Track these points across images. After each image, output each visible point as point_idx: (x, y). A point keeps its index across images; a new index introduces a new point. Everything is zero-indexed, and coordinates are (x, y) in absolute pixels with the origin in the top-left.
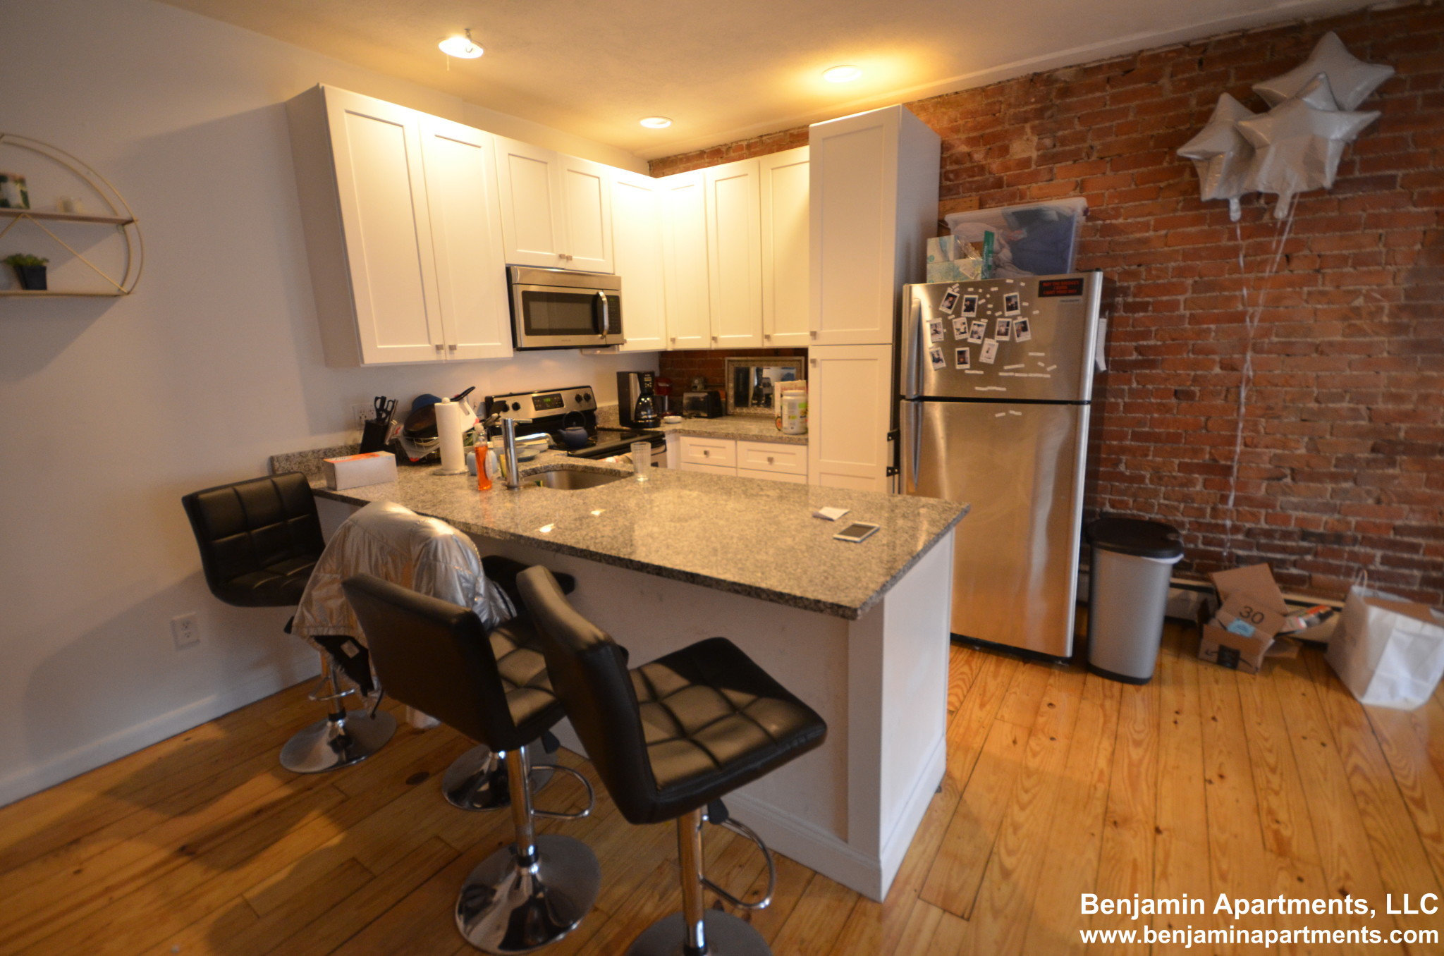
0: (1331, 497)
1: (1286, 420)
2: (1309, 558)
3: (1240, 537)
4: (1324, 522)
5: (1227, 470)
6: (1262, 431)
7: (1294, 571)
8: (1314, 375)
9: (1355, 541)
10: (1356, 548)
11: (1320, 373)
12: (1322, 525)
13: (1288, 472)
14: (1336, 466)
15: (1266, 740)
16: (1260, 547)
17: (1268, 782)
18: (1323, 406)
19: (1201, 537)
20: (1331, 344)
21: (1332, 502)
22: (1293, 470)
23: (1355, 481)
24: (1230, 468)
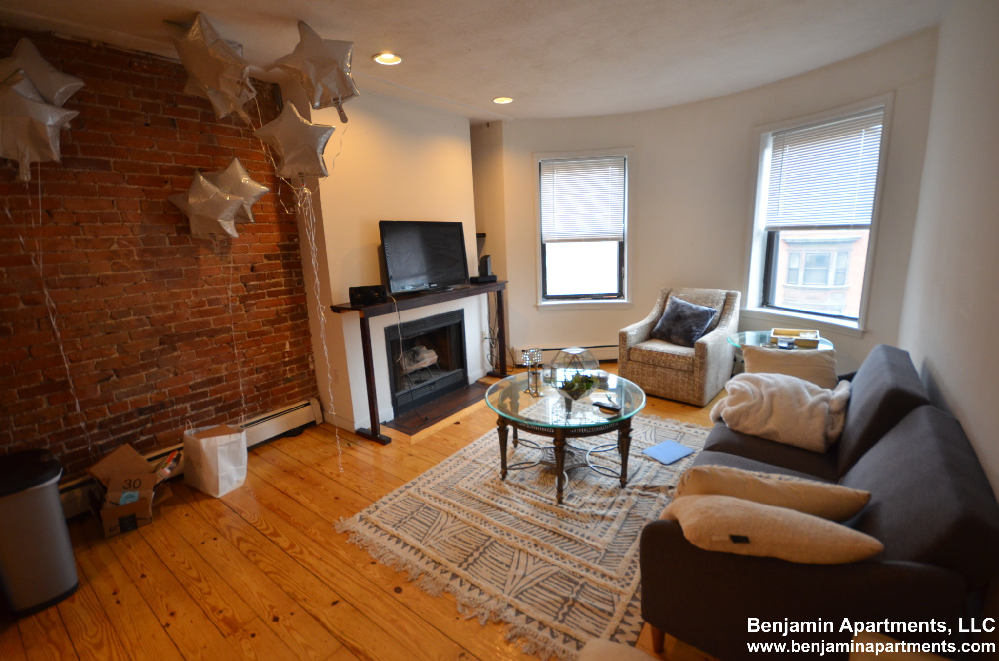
0: (147, 380)
1: (96, 336)
2: (149, 425)
3: (96, 431)
4: (149, 398)
5: (65, 384)
6: (80, 347)
7: (143, 438)
8: (103, 300)
9: (172, 403)
10: (175, 407)
11: (107, 299)
12: (149, 400)
13: (112, 372)
14: (142, 359)
15: (184, 563)
16: (113, 432)
17: (201, 590)
18: (118, 320)
19: (64, 445)
20: (107, 277)
21: (149, 383)
22: (115, 370)
23: (158, 366)
24: (67, 382)
